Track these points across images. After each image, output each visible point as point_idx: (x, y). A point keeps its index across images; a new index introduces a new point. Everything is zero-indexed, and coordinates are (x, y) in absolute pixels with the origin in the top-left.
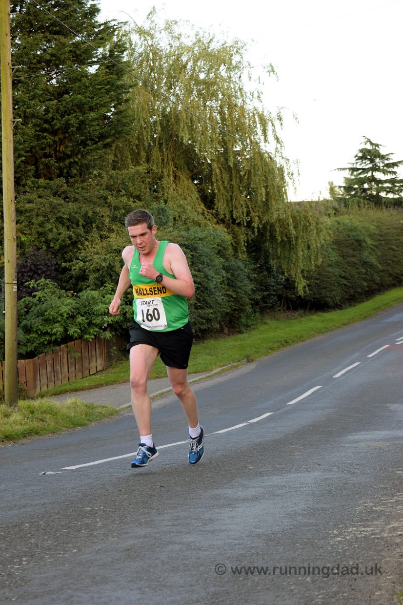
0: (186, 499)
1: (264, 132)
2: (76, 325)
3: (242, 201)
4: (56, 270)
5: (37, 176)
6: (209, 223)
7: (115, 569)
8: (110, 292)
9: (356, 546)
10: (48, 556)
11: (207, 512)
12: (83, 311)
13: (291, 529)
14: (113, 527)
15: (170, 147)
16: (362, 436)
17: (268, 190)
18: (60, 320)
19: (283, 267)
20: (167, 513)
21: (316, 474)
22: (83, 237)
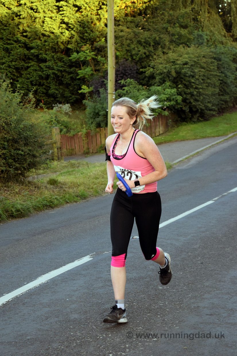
4: (137, 73)
6: (228, 41)
22: (153, 53)
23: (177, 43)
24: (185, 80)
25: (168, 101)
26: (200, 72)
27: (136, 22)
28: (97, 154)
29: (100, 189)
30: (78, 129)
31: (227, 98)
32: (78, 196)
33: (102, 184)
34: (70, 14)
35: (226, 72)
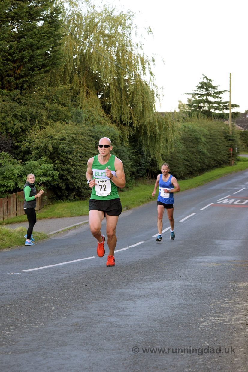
0: (103, 294)
1: (144, 68)
2: (23, 182)
3: (127, 110)
4: (11, 147)
5: (3, 88)
6: (106, 122)
7: (70, 337)
8: (45, 162)
9: (216, 329)
10: (26, 327)
11: (119, 303)
13: (173, 316)
14: (62, 310)
15: (85, 75)
16: (201, 259)
17: (144, 104)
18: (13, 178)
19: (150, 152)
20: (94, 303)
21: (180, 282)
22: (29, 127)
23: (54, 120)
25: (44, 176)
26: (78, 149)
27: (13, 95)
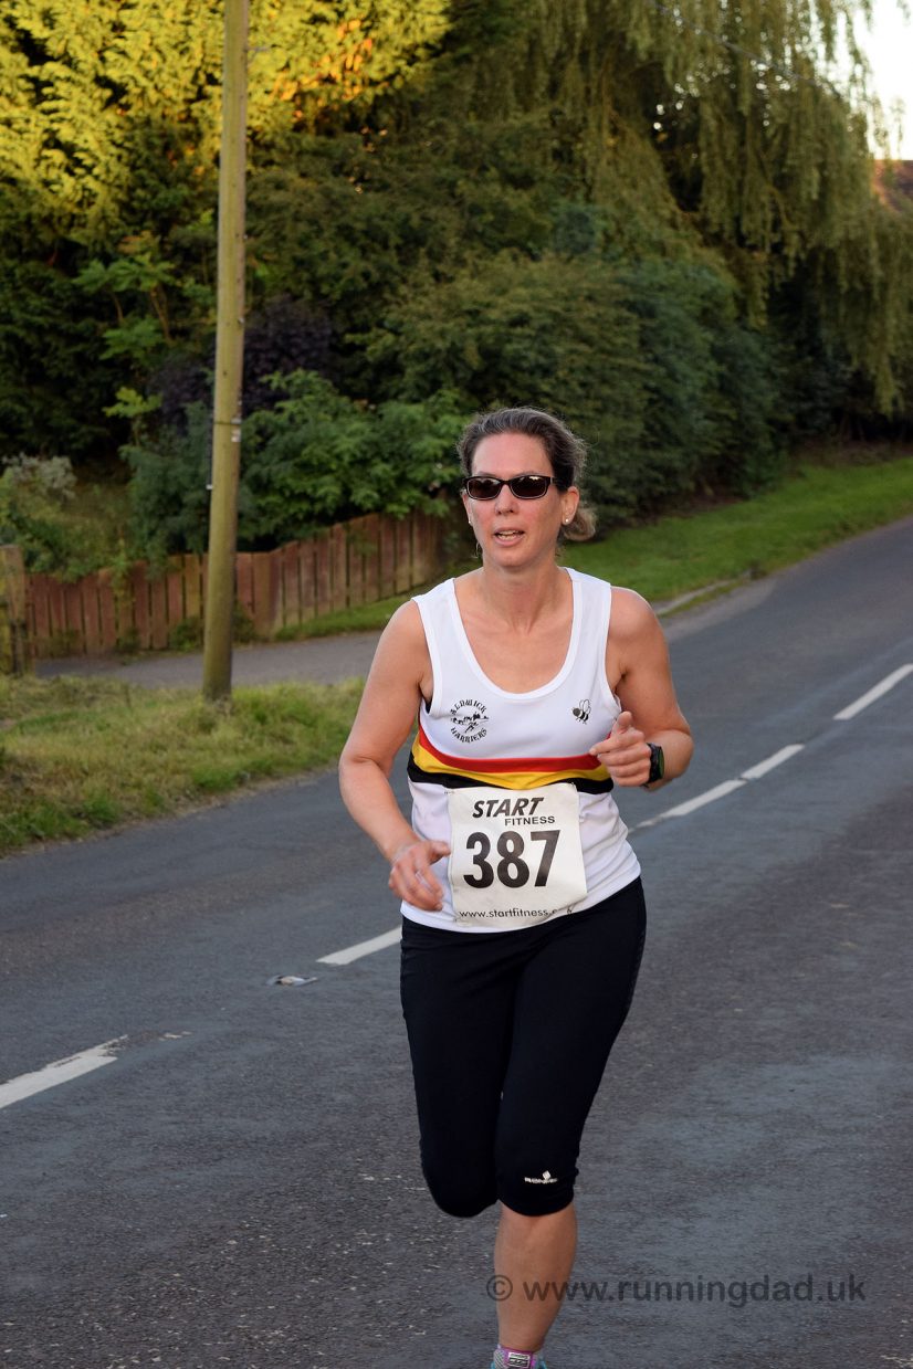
1: (828, 36)
2: (370, 482)
3: (763, 194)
4: (332, 348)
5: (299, 126)
6: (686, 245)
12: (387, 449)
15: (608, 62)
17: (826, 173)
18: (334, 467)
19: (849, 346)
21: (884, 1064)
22: (396, 273)
23: (489, 242)
24: (514, 383)
25: (447, 461)
26: (574, 357)
27: (338, 153)
28: (167, 654)
29: (168, 791)
30: (98, 554)
31: (673, 456)
32: (78, 815)
33: (176, 772)
34: (83, 112)
35: (672, 358)
